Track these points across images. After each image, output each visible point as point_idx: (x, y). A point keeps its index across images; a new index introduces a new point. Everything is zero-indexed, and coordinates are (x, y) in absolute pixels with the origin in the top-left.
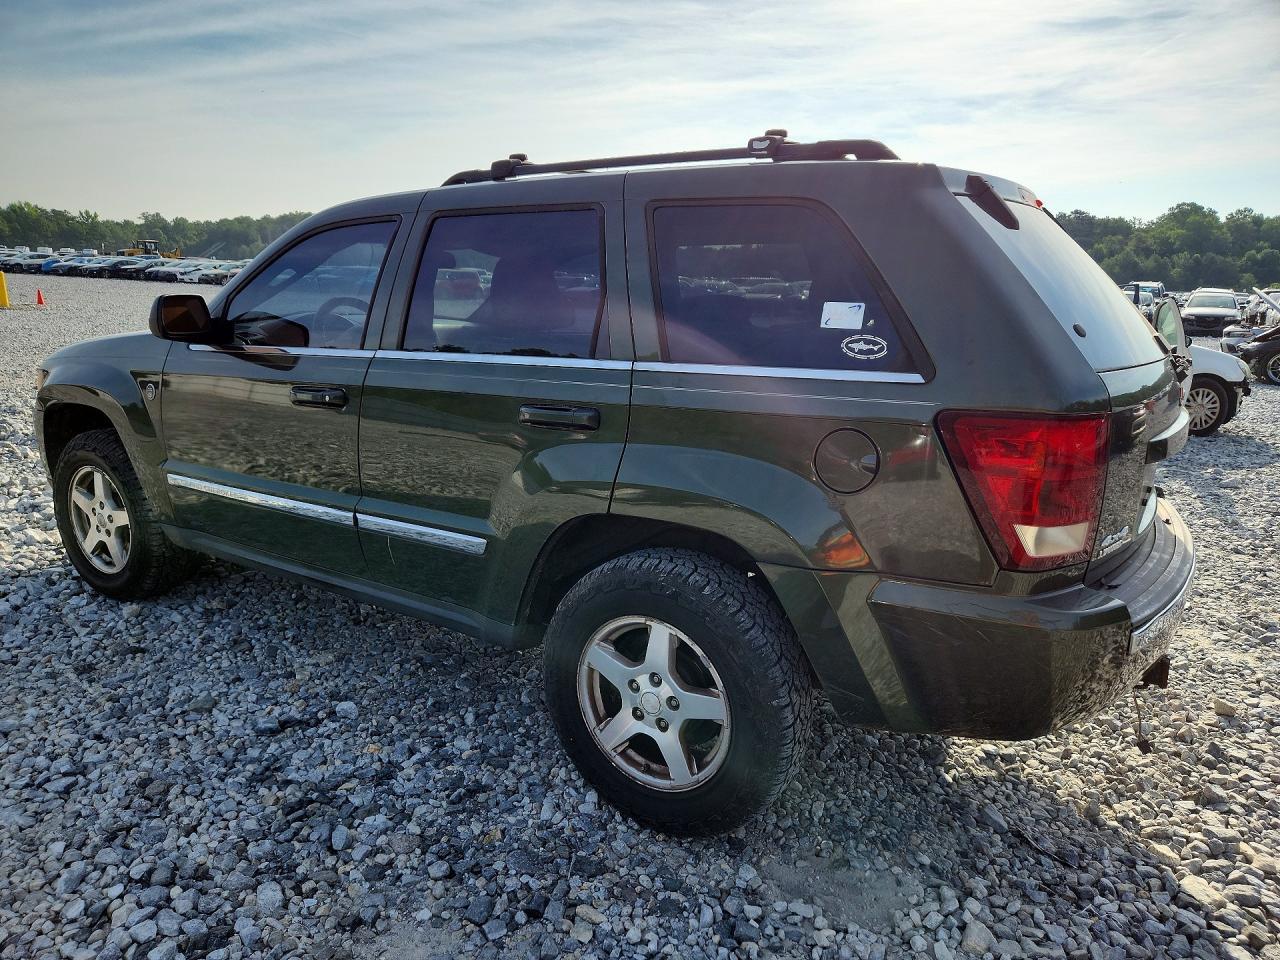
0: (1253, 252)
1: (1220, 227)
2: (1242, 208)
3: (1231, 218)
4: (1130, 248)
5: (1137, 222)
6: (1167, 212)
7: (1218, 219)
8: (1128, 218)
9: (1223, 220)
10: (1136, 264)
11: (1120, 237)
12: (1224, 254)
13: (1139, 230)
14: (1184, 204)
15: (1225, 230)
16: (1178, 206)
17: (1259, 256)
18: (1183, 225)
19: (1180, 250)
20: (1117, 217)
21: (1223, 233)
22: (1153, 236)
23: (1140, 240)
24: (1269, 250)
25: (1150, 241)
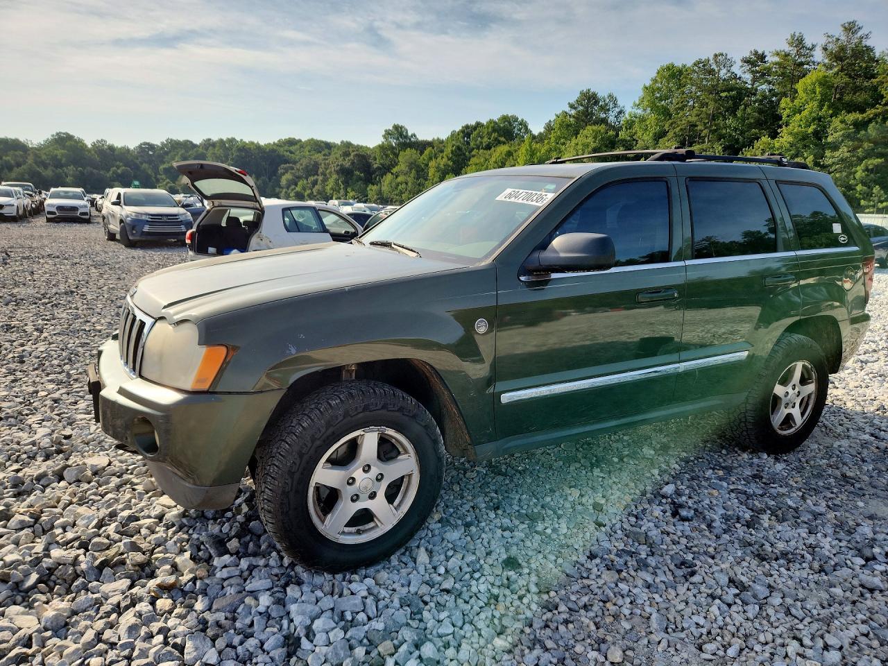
0: (115, 168)
1: (89, 151)
2: (100, 139)
3: (94, 145)
4: (30, 160)
5: (29, 143)
6: (50, 137)
7: (86, 146)
8: (22, 139)
9: (90, 146)
10: (39, 173)
11: (21, 153)
12: (96, 168)
13: (32, 148)
14: (60, 133)
15: (93, 152)
16: (57, 134)
17: (119, 171)
18: (64, 147)
19: (67, 165)
20: (13, 138)
21: (92, 155)
22: (45, 153)
23: (36, 155)
24: (124, 168)
25: (44, 157)
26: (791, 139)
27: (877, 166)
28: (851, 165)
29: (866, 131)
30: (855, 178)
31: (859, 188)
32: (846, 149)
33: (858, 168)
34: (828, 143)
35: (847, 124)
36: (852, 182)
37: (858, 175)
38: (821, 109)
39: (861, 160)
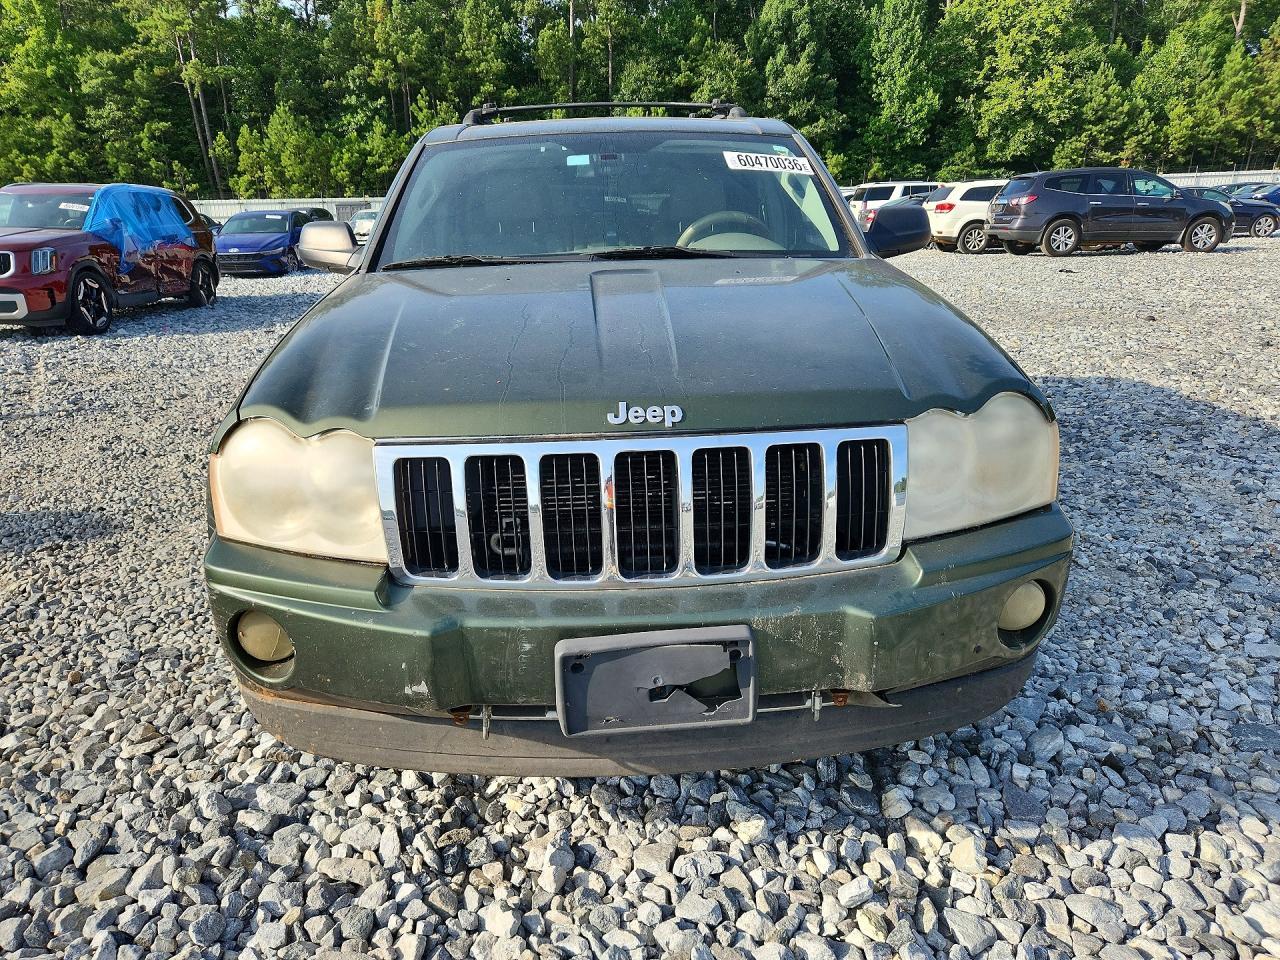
26: (23, 85)
27: (164, 133)
28: (129, 131)
29: (133, 79)
30: (142, 150)
31: (153, 163)
32: (114, 107)
33: (142, 135)
34: (85, 95)
35: (101, 68)
36: (139, 155)
37: (145, 144)
38: (52, 41)
39: (141, 122)
